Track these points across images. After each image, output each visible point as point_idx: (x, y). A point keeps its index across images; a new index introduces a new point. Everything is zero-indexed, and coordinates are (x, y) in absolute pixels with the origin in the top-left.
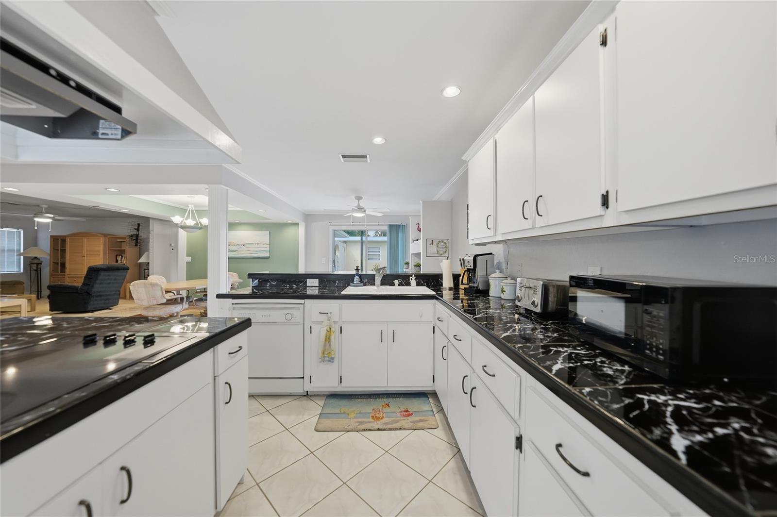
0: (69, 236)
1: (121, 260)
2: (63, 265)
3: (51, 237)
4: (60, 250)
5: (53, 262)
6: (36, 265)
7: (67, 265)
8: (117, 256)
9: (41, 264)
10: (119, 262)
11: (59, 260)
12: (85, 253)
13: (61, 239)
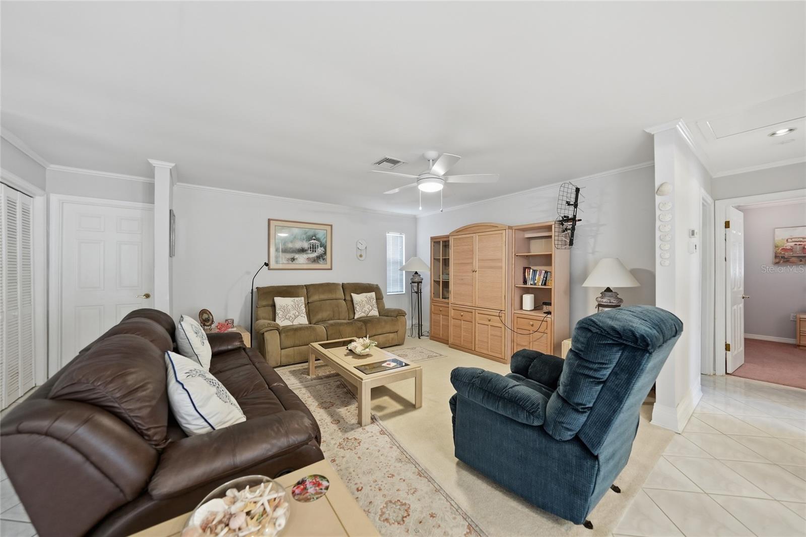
0: (452, 234)
1: (534, 279)
2: (446, 284)
3: (432, 238)
4: (441, 260)
5: (434, 281)
6: (416, 284)
7: (452, 287)
8: (525, 269)
9: (421, 282)
10: (530, 282)
11: (441, 279)
12: (476, 265)
13: (443, 241)
